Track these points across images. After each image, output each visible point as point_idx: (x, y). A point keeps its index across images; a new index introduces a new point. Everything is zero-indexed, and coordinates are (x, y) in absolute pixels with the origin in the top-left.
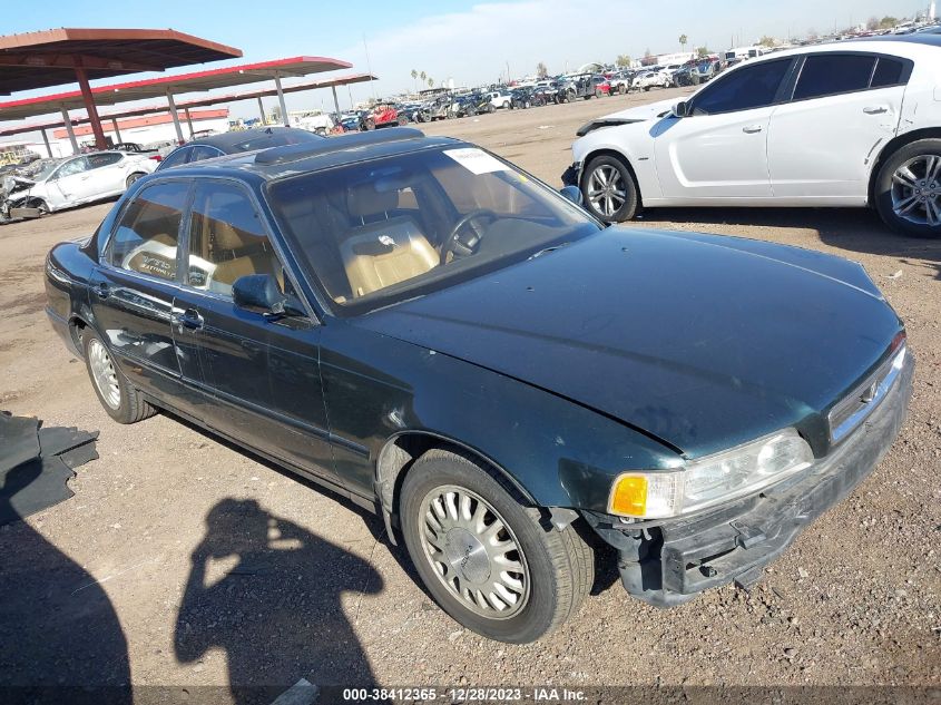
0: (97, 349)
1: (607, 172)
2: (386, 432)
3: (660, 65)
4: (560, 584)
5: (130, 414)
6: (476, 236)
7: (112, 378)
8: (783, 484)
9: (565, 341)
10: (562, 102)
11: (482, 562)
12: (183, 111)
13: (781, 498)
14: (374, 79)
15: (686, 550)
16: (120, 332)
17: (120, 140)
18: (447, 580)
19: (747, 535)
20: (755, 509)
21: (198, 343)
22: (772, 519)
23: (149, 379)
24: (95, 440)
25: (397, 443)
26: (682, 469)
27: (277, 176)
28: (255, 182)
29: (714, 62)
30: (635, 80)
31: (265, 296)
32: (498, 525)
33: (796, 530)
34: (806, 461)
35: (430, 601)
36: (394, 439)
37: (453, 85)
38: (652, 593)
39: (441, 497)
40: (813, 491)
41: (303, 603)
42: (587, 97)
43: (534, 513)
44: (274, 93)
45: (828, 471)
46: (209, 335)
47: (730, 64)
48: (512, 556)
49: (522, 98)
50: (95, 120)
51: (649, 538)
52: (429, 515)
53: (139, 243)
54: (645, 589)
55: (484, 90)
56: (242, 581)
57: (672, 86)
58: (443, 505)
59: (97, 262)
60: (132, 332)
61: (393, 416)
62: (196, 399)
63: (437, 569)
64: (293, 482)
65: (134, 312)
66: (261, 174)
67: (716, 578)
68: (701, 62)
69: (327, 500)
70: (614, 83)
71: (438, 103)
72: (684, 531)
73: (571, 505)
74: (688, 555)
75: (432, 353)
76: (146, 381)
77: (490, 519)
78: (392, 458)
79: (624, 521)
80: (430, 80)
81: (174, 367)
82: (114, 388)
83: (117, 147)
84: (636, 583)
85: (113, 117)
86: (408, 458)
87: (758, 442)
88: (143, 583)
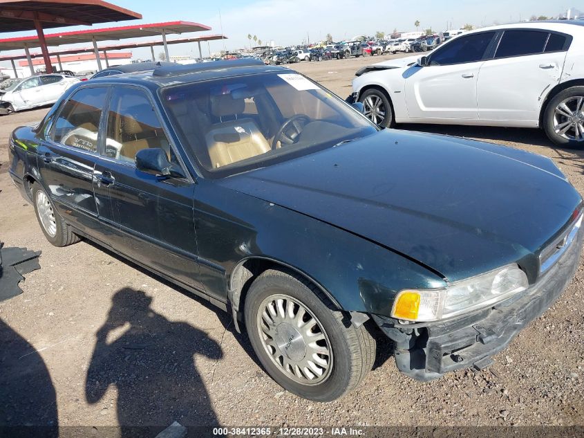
0: (42, 197)
1: (374, 100)
2: (237, 258)
3: (403, 38)
4: (354, 363)
5: (62, 240)
6: (296, 131)
7: (51, 216)
8: (507, 300)
9: (362, 200)
10: (341, 58)
11: (301, 346)
12: (102, 52)
13: (505, 310)
14: (225, 38)
15: (443, 343)
16: (58, 187)
17: (61, 68)
18: (275, 358)
19: (485, 334)
20: (489, 317)
21: (110, 195)
22: (500, 324)
23: (76, 218)
24: (38, 256)
25: (244, 265)
26: (444, 289)
27: (167, 85)
28: (153, 87)
29: (436, 39)
30: (387, 47)
31: (157, 163)
32: (313, 322)
33: (514, 332)
34: (523, 286)
35: (261, 371)
36: (243, 263)
37: (274, 45)
38: (416, 371)
39: (274, 302)
40: (527, 307)
41: (176, 370)
42: (357, 56)
43: (338, 316)
44: (161, 44)
45: (536, 293)
46: (118, 189)
47: (446, 39)
48: (321, 343)
49: (316, 54)
50: (46, 55)
51: (417, 334)
52: (265, 314)
53: (73, 129)
54: (411, 369)
55: (293, 49)
56: (135, 353)
57: (410, 51)
58: (275, 307)
59: (44, 140)
60: (66, 187)
61: (242, 247)
62: (107, 231)
63: (268, 350)
64: (170, 289)
65: (68, 174)
66: (157, 83)
67: (462, 363)
68: (428, 37)
69: (193, 301)
70: (374, 48)
71: (264, 55)
72: (443, 331)
73: (366, 311)
74: (445, 347)
75: (271, 204)
76: (74, 219)
77: (307, 318)
78: (241, 274)
79: (402, 323)
80: (259, 41)
81: (94, 210)
82: (52, 223)
83: (59, 72)
84: (405, 364)
85: (57, 54)
86: (251, 275)
87: (493, 271)
88: (68, 353)
